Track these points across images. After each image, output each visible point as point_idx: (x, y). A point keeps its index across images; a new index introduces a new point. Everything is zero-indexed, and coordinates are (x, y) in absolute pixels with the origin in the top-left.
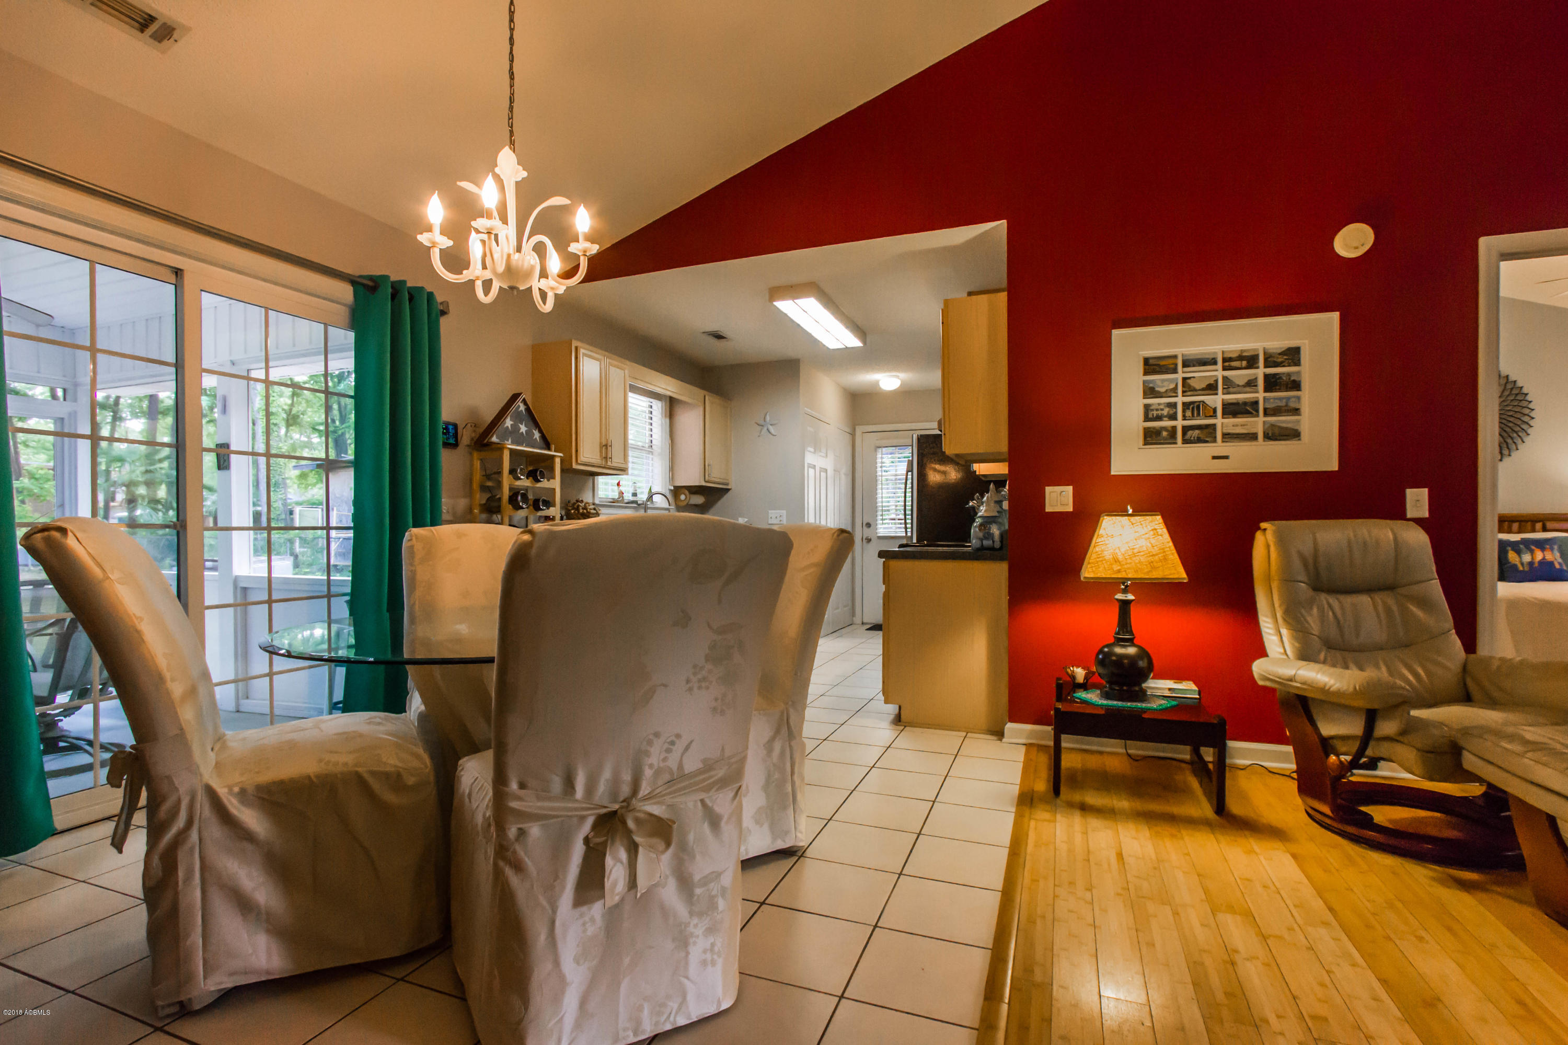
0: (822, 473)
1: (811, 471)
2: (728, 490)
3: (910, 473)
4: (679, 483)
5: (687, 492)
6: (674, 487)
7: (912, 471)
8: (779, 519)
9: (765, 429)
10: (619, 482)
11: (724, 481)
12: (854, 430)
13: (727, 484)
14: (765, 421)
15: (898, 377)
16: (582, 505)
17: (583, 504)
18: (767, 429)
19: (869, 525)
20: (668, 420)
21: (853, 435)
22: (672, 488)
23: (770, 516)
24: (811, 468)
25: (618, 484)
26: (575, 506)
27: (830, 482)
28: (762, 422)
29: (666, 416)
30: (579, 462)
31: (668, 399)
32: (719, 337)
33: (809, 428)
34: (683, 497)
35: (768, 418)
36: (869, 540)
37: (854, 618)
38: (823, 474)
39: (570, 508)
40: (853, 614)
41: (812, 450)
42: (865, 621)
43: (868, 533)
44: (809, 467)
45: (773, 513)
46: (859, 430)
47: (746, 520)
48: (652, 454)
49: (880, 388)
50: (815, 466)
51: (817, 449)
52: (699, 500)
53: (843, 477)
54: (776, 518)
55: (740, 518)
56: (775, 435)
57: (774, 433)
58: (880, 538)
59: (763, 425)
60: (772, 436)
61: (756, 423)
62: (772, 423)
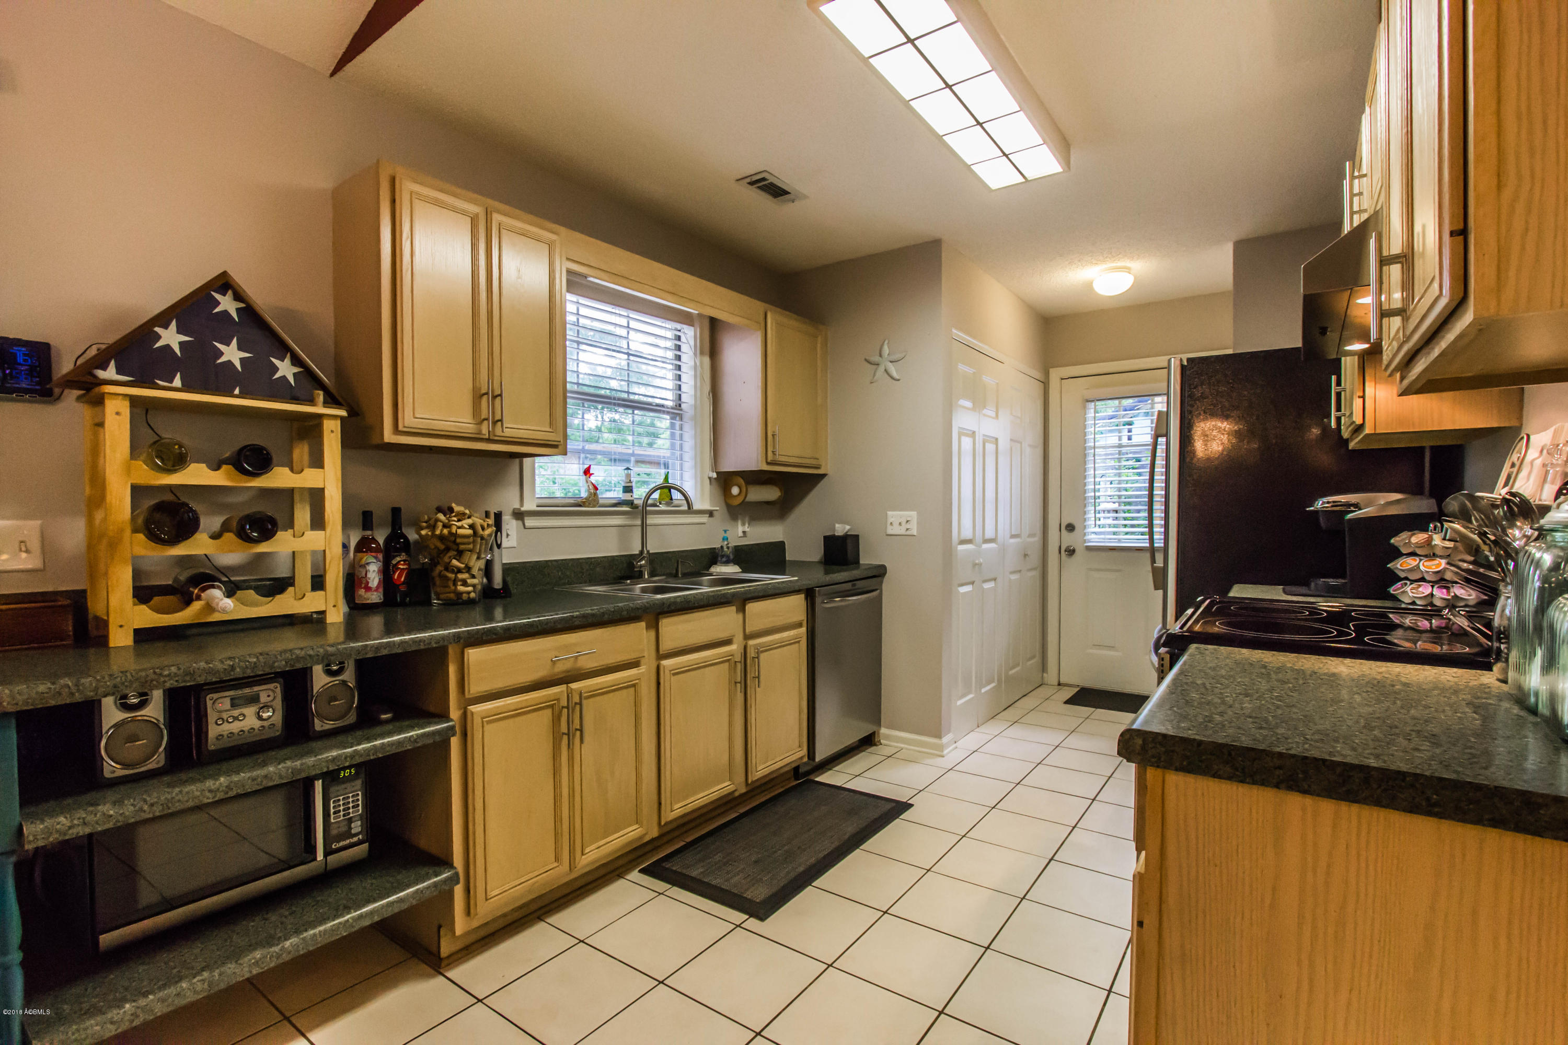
0: (987, 445)
1: (967, 442)
2: (823, 476)
3: (1162, 440)
4: (728, 466)
5: (741, 481)
6: (718, 473)
7: (1166, 435)
8: (905, 526)
9: (882, 369)
10: (589, 467)
11: (814, 462)
12: (1047, 374)
13: (818, 468)
14: (881, 356)
15: (1128, 270)
18: (886, 370)
19: (1071, 528)
20: (707, 360)
21: (1045, 384)
22: (715, 475)
23: (890, 520)
24: (967, 435)
25: (587, 472)
27: (1003, 461)
28: (876, 359)
29: (702, 353)
30: (401, 428)
31: (707, 323)
32: (776, 191)
33: (961, 367)
34: (735, 491)
35: (886, 350)
36: (1071, 552)
37: (1045, 675)
38: (990, 447)
40: (1044, 667)
41: (968, 404)
42: (1062, 681)
43: (1069, 539)
44: (960, 434)
45: (894, 516)
46: (1055, 374)
47: (848, 527)
48: (681, 419)
49: (1096, 294)
50: (974, 432)
51: (979, 404)
52: (771, 493)
53: (1028, 450)
54: (900, 524)
55: (837, 525)
56: (898, 380)
57: (898, 378)
58: (1090, 549)
59: (878, 365)
60: (894, 381)
61: (866, 360)
62: (893, 358)
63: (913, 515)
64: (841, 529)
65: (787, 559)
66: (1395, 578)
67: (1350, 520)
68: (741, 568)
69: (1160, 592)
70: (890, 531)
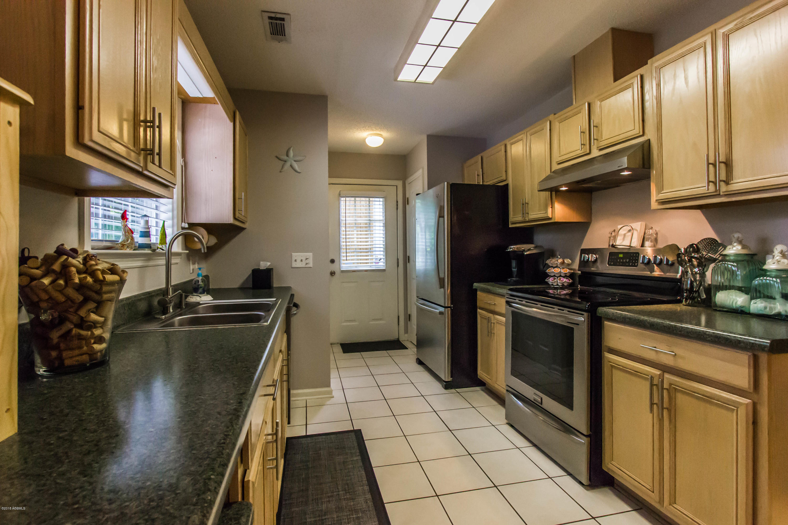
2: (243, 229)
4: (200, 219)
6: (188, 224)
7: (443, 217)
8: (304, 262)
9: (288, 164)
10: (125, 213)
11: (246, 220)
13: (245, 224)
14: (287, 155)
15: (381, 135)
16: (77, 262)
17: (80, 259)
18: (291, 166)
19: (333, 261)
22: (186, 226)
23: (294, 258)
25: (124, 217)
26: (56, 267)
28: (285, 158)
35: (291, 153)
36: (333, 274)
39: (38, 272)
43: (332, 267)
45: (297, 256)
47: (269, 264)
49: (367, 145)
52: (213, 241)
54: (302, 260)
55: (261, 263)
56: (300, 173)
57: (299, 170)
58: (343, 272)
59: (286, 161)
60: (297, 173)
61: (277, 157)
62: (297, 159)
63: (310, 255)
64: (264, 265)
65: (210, 287)
66: (547, 276)
67: (527, 255)
68: (212, 298)
69: (442, 289)
70: (294, 265)
